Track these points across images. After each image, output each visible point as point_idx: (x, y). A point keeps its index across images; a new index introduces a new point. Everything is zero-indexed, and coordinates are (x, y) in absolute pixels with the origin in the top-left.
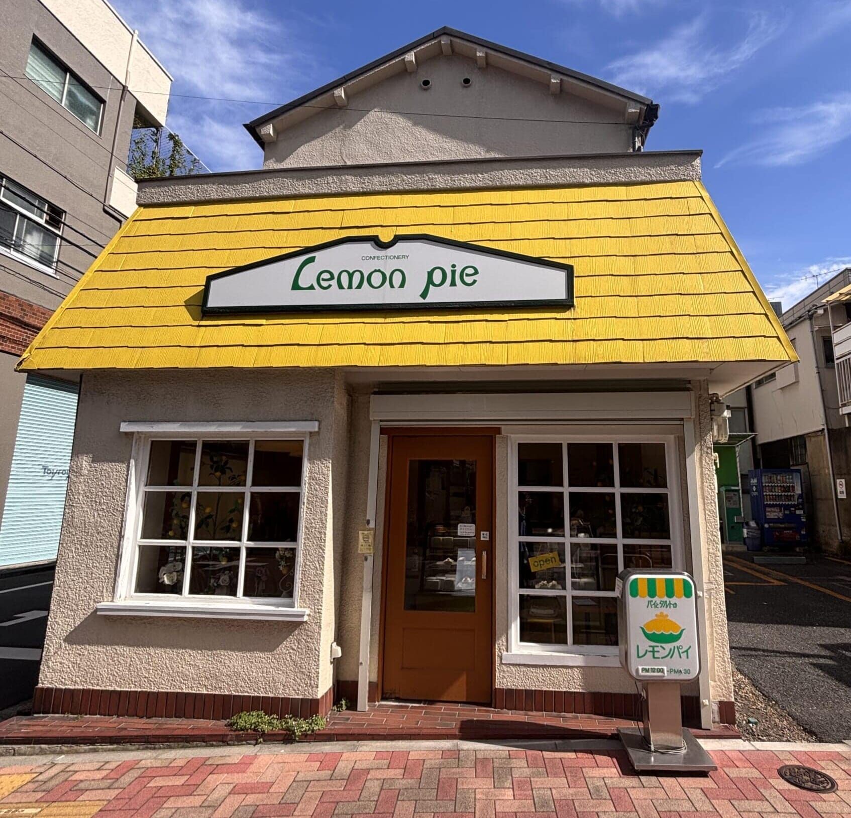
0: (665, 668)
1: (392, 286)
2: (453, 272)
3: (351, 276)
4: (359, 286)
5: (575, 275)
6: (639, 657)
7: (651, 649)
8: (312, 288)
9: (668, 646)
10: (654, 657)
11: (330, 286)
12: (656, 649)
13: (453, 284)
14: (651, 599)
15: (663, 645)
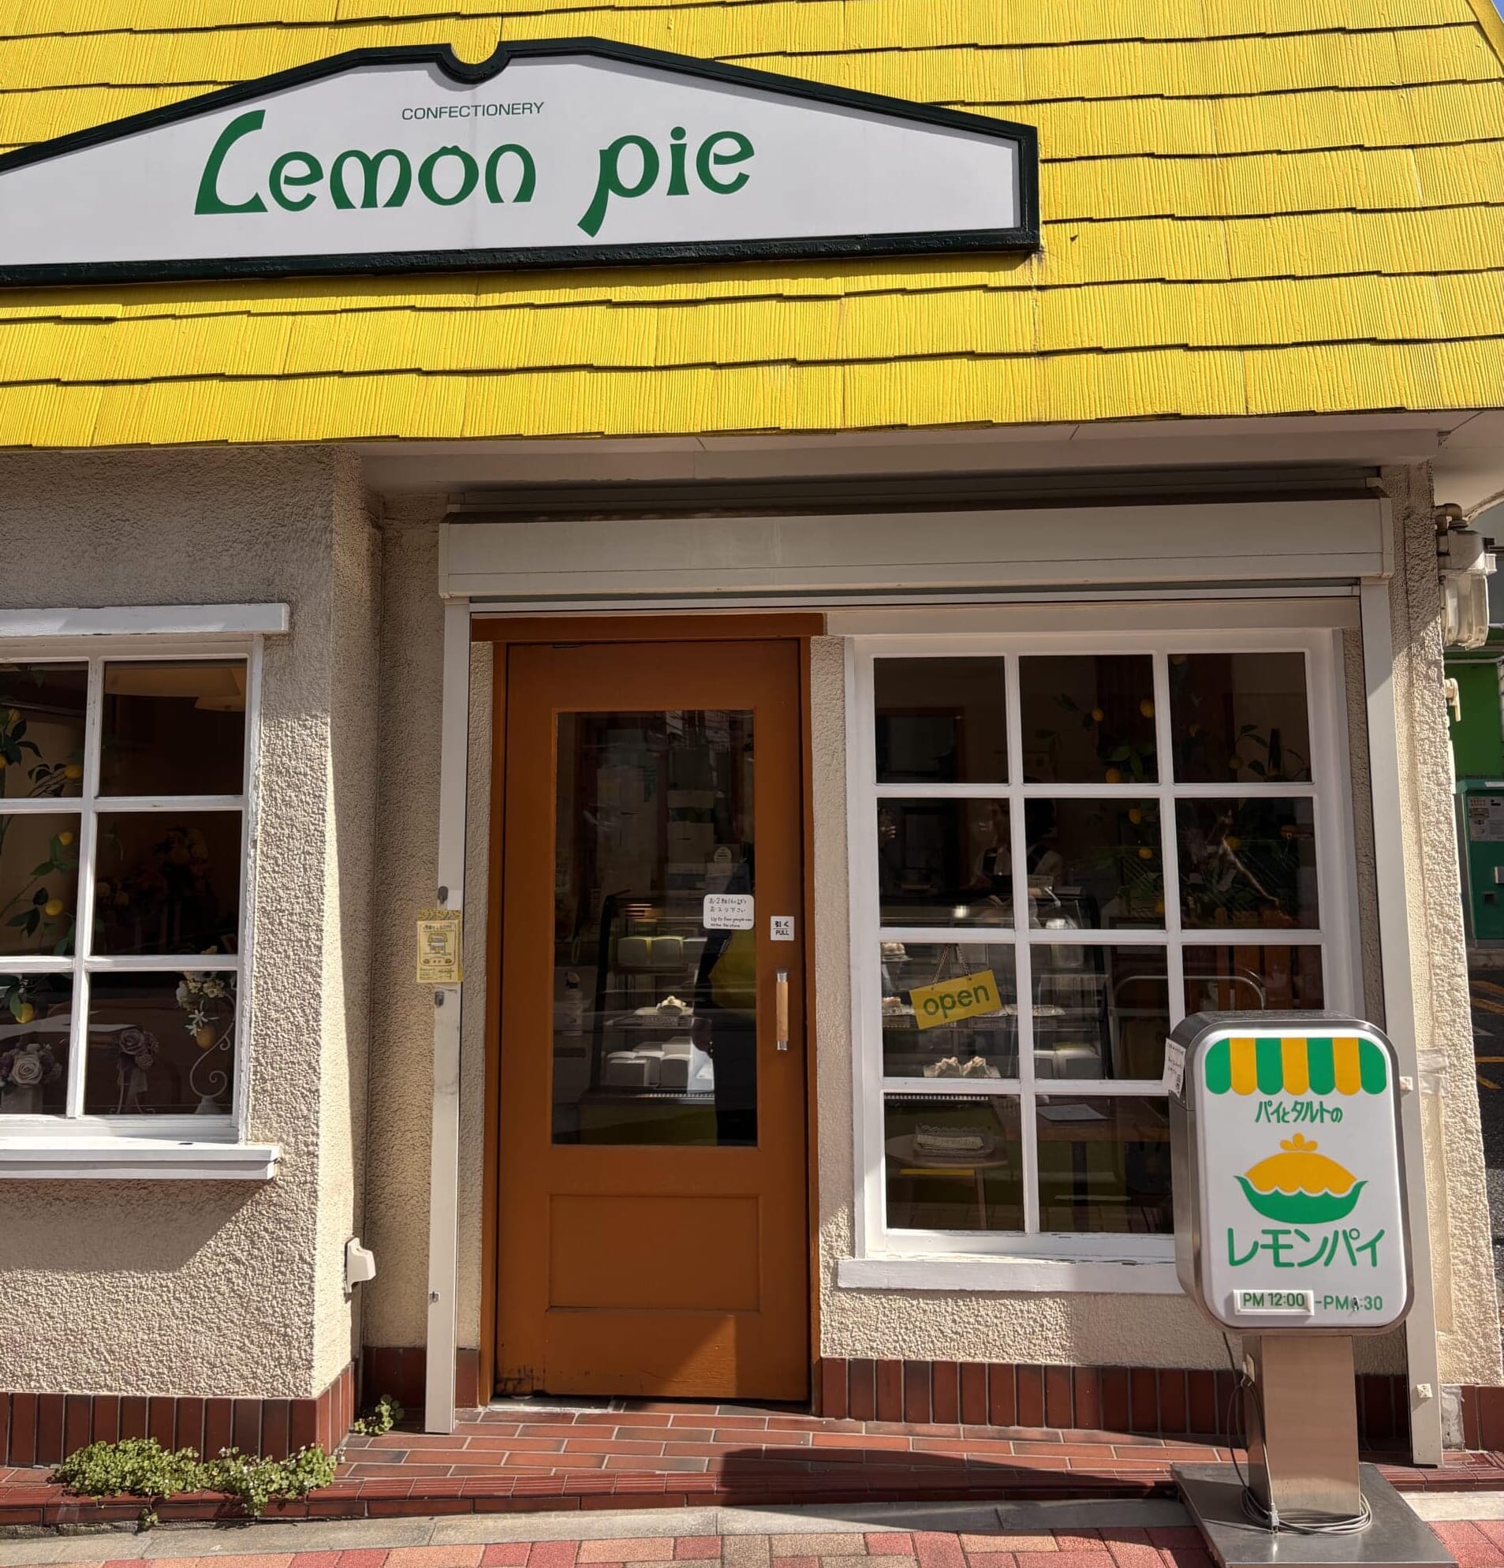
0: (1309, 1294)
1: (494, 196)
2: (678, 152)
3: (371, 168)
4: (397, 199)
5: (1042, 156)
6: (1233, 1262)
7: (1268, 1239)
8: (256, 205)
9: (1318, 1231)
10: (1277, 1263)
11: (309, 199)
12: (1283, 1240)
13: (678, 186)
14: (1266, 1098)
15: (1302, 1227)
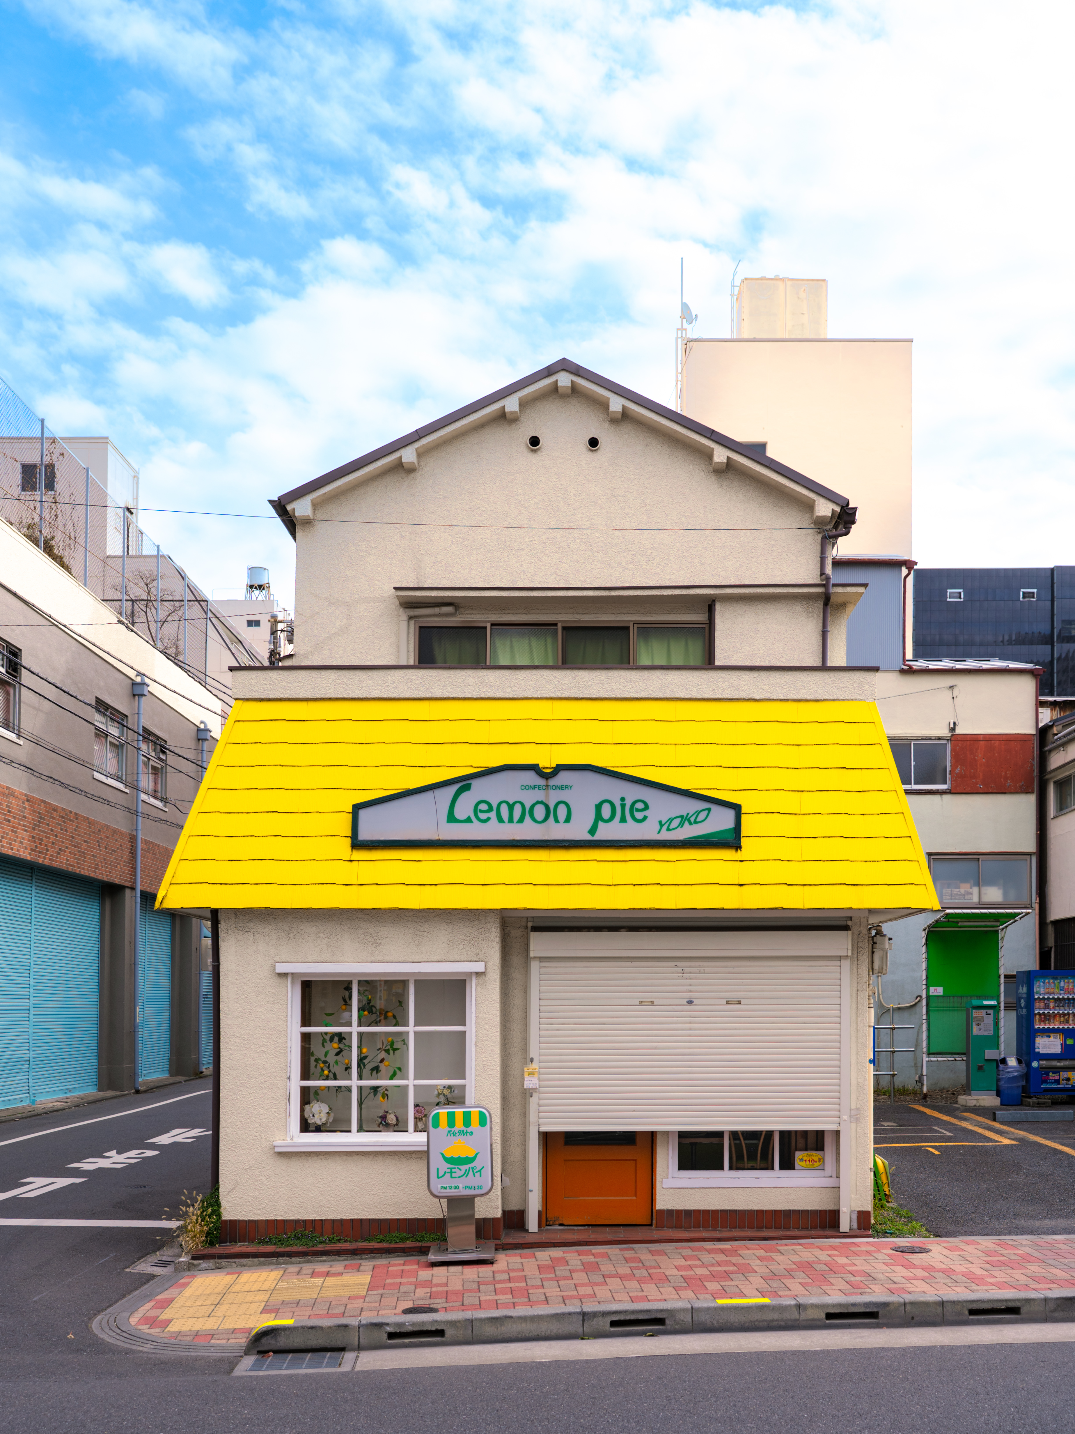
0: (461, 1186)
1: (557, 820)
2: (623, 806)
3: (511, 807)
4: (521, 820)
6: (438, 1177)
7: (449, 1170)
9: (464, 1168)
10: (452, 1177)
12: (453, 1170)
14: (450, 1129)
15: (459, 1167)
